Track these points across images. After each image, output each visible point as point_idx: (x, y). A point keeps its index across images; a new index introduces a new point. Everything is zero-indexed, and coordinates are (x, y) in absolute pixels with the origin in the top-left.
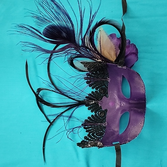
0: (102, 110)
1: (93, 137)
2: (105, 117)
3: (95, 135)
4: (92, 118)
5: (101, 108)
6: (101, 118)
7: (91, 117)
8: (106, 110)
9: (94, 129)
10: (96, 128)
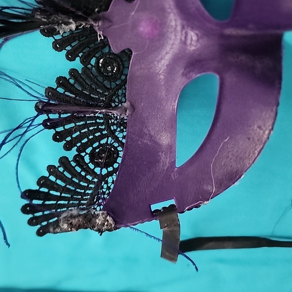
0: (110, 53)
1: (78, 169)
2: (123, 77)
3: (87, 159)
4: (72, 81)
5: (105, 43)
6: (106, 83)
7: (68, 77)
8: (127, 53)
9: (84, 126)
10: (92, 125)
